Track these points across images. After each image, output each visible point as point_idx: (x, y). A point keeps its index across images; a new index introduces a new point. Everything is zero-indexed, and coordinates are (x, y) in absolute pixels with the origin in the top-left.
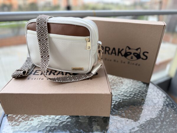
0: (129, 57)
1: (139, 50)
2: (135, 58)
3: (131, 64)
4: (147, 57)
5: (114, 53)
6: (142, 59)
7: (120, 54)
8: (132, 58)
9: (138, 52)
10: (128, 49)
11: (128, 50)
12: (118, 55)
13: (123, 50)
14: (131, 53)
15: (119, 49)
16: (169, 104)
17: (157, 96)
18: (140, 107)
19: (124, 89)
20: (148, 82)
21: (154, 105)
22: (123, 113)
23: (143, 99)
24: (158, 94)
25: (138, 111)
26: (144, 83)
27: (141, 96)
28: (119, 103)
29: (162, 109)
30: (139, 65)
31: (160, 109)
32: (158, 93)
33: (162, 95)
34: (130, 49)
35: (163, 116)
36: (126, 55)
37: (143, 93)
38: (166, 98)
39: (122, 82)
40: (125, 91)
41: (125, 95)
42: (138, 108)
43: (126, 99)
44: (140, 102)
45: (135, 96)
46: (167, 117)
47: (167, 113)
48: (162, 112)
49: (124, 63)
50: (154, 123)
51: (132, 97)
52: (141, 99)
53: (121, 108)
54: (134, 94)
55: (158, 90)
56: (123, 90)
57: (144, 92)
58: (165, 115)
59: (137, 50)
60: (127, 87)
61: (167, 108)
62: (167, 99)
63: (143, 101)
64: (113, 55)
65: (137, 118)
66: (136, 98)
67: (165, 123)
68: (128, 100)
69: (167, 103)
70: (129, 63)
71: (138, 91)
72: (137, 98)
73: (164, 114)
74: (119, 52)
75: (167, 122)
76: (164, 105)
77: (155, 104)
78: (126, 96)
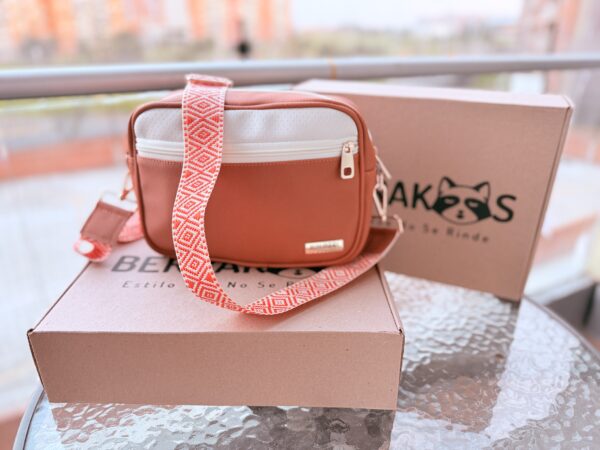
0: (450, 213)
1: (484, 190)
2: (470, 216)
3: (458, 235)
4: (511, 213)
5: (398, 200)
6: (497, 218)
7: (420, 203)
8: (460, 215)
9: (481, 196)
10: (445, 185)
11: (447, 191)
12: (414, 205)
13: (429, 188)
14: (456, 200)
15: (416, 187)
16: (592, 372)
17: (548, 345)
18: (491, 383)
19: (436, 322)
20: (515, 298)
21: (540, 374)
22: (433, 401)
23: (499, 356)
24: (552, 339)
25: (485, 394)
26: (504, 300)
27: (492, 344)
28: (418, 368)
29: (568, 389)
30: (485, 240)
31: (560, 390)
32: (551, 333)
33: (566, 341)
34: (452, 184)
35: (570, 413)
36: (441, 206)
37: (500, 335)
38: (578, 352)
39: (428, 298)
40: (440, 327)
41: (440, 339)
42: (485, 385)
43: (443, 355)
44: (491, 365)
45: (474, 345)
46: (583, 416)
47: (586, 402)
48: (567, 400)
49: (435, 231)
50: (542, 436)
51: (464, 348)
52: (493, 354)
53: (428, 386)
54: (468, 336)
55: (552, 323)
56: (433, 325)
57: (504, 330)
58: (579, 409)
59: (477, 188)
60: (446, 315)
61: (585, 387)
62: (583, 353)
63: (501, 361)
64: (398, 205)
65: (481, 420)
66: (475, 352)
67: (578, 438)
68: (451, 357)
69: (584, 368)
70: (450, 232)
71: (484, 327)
72: (481, 352)
73: (575, 407)
74: (418, 196)
75: (587, 434)
76: (572, 377)
77: (543, 371)
78: (442, 344)
